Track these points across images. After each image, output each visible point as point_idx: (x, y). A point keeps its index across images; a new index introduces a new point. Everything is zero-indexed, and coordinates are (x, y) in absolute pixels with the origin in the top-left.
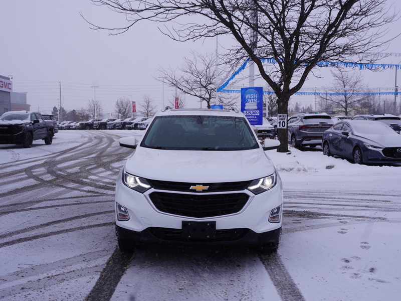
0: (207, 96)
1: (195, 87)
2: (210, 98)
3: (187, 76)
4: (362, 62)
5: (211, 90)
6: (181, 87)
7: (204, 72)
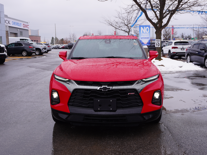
0: (128, 30)
1: (122, 26)
2: (130, 31)
3: (117, 20)
4: (203, 10)
5: (130, 27)
6: (114, 26)
7: (126, 17)
